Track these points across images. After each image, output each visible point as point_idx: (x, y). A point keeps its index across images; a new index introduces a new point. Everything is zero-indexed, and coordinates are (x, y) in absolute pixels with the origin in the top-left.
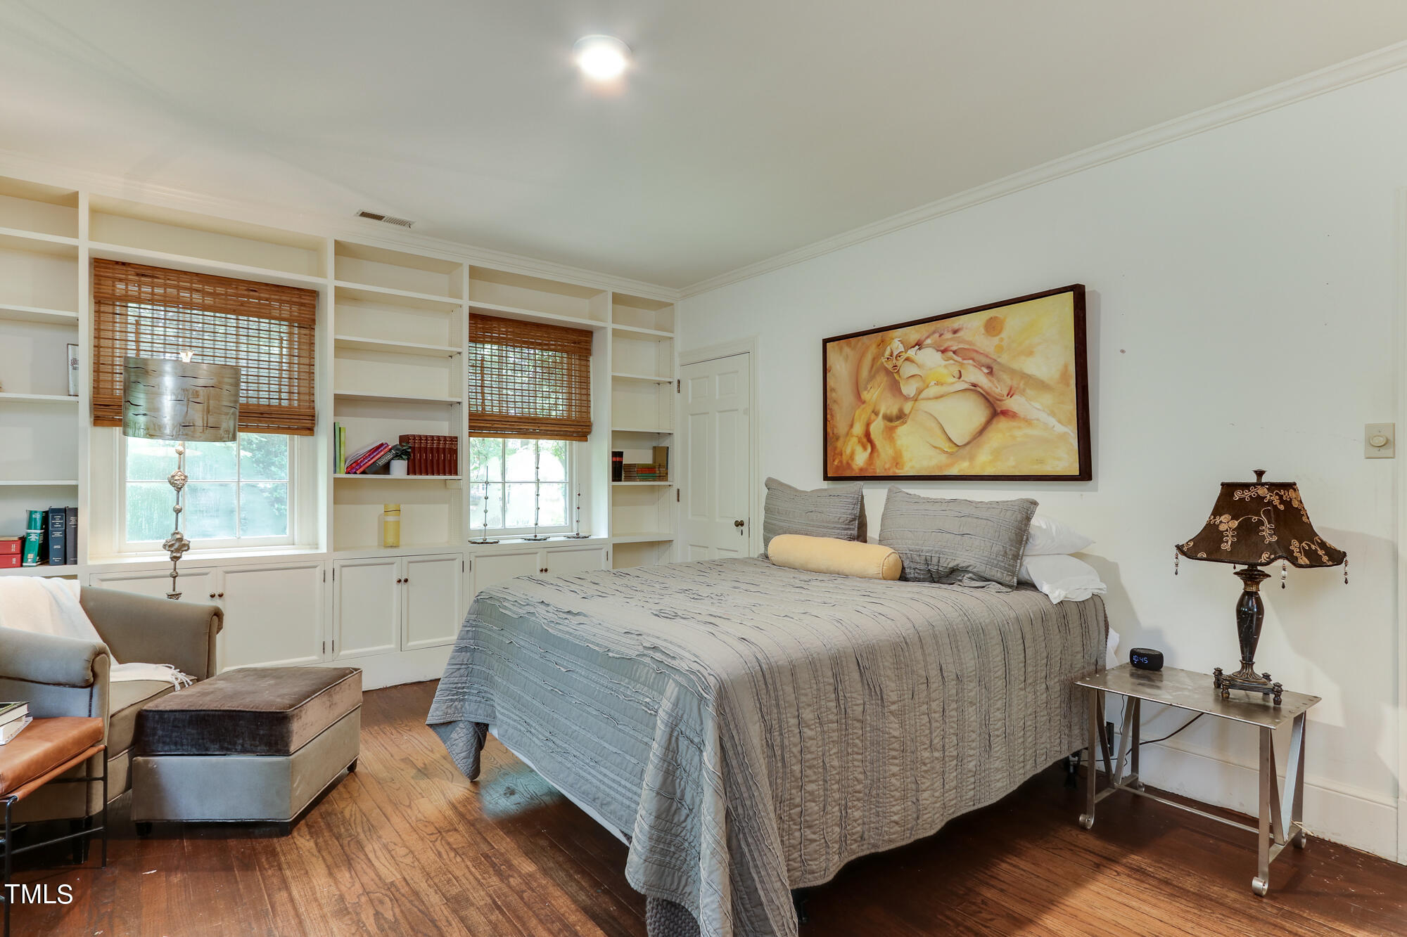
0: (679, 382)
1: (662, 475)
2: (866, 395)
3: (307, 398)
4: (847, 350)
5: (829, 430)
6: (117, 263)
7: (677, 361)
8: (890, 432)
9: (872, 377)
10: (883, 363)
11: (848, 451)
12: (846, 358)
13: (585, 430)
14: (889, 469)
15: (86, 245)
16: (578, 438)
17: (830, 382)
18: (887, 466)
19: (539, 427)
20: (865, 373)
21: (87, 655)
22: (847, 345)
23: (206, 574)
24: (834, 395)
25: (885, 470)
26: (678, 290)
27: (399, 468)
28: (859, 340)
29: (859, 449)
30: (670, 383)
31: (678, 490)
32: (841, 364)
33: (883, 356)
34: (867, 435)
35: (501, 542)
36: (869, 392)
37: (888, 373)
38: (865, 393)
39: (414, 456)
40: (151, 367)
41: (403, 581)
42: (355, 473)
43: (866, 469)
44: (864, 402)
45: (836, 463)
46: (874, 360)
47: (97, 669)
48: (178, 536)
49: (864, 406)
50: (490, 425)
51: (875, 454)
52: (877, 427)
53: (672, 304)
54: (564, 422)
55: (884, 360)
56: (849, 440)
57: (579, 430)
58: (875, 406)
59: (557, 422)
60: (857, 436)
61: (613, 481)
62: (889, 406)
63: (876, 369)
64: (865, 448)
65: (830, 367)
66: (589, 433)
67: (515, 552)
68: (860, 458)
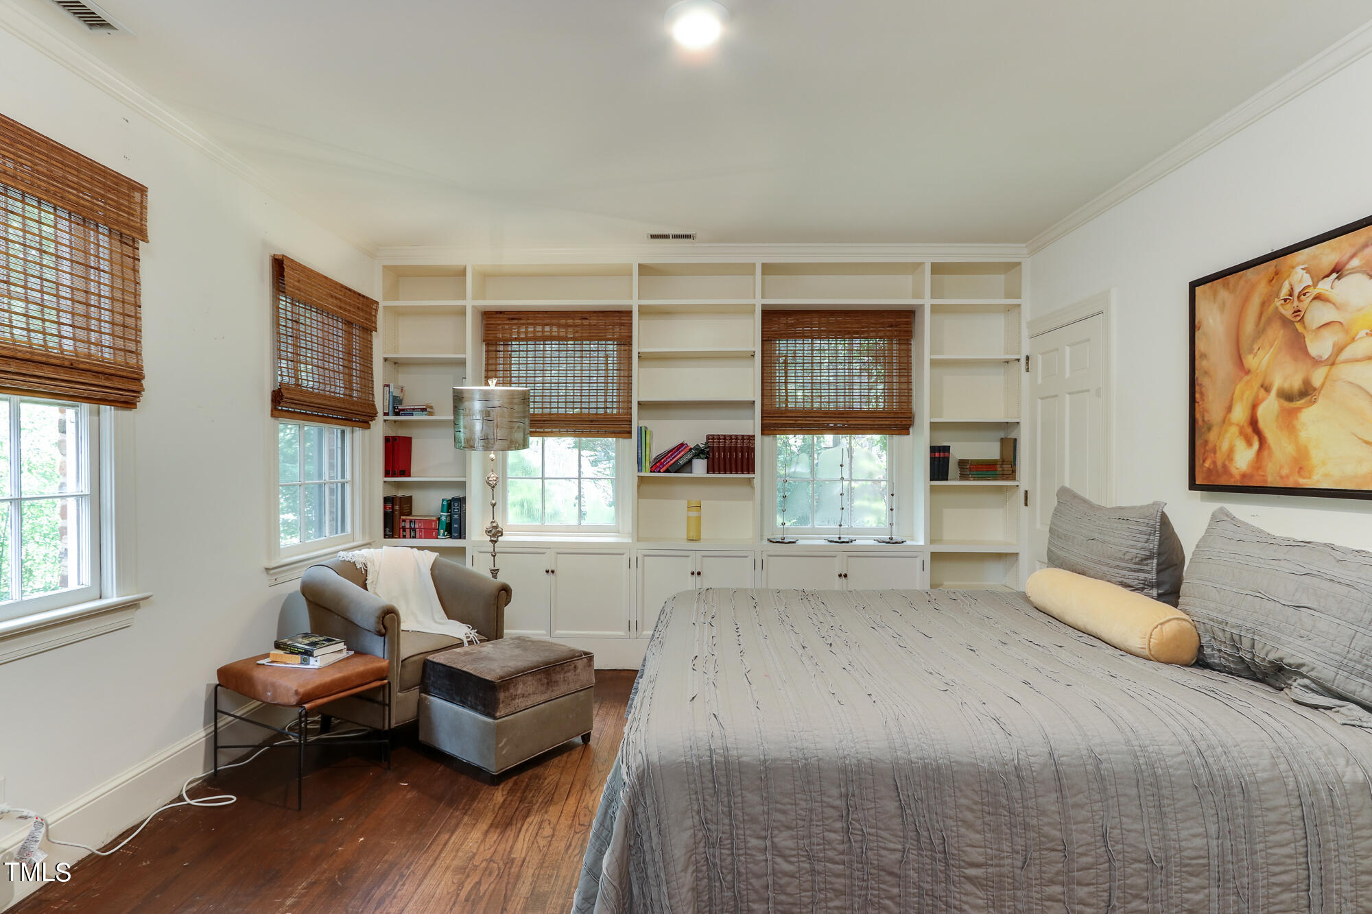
0: (1028, 358)
1: (1005, 472)
2: (1250, 361)
3: (626, 405)
4: (1223, 294)
5: (1198, 416)
6: (497, 312)
7: (1025, 333)
8: (1288, 418)
9: (1260, 332)
10: (1277, 308)
11: (1225, 446)
12: (1222, 307)
13: (904, 423)
14: (1287, 477)
15: (472, 302)
16: (898, 432)
17: (1200, 346)
18: (1285, 471)
19: (848, 421)
20: (1249, 326)
21: (377, 614)
22: (1224, 285)
23: (544, 553)
24: (1204, 363)
25: (1282, 477)
26: (1024, 245)
27: (700, 466)
28: (1241, 278)
29: (1240, 445)
30: (1018, 360)
31: (1026, 492)
32: (1214, 319)
33: (1277, 296)
34: (1254, 423)
35: (800, 542)
36: (1255, 355)
37: (1286, 322)
38: (1250, 357)
39: (713, 455)
40: (465, 395)
41: (696, 573)
42: (659, 472)
43: (1252, 477)
44: (1248, 372)
45: (1207, 464)
46: (1264, 304)
47: (387, 623)
48: (494, 525)
49: (1247, 378)
50: (793, 422)
51: (1265, 453)
52: (1269, 410)
53: (1019, 264)
54: (877, 415)
55: (1278, 303)
56: (1226, 431)
57: (897, 422)
58: (1265, 378)
59: (869, 415)
60: (1238, 425)
61: (931, 480)
62: (1287, 376)
63: (1267, 317)
64: (1249, 443)
65: (1199, 322)
66: (910, 425)
67: (813, 554)
68: (1243, 459)
